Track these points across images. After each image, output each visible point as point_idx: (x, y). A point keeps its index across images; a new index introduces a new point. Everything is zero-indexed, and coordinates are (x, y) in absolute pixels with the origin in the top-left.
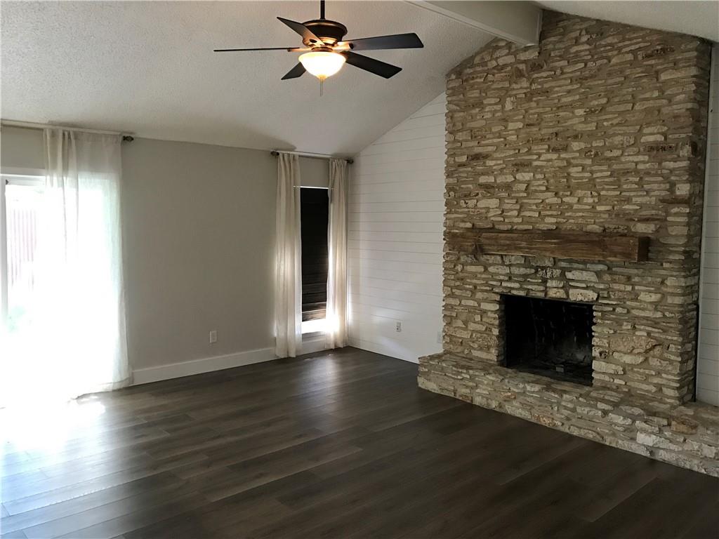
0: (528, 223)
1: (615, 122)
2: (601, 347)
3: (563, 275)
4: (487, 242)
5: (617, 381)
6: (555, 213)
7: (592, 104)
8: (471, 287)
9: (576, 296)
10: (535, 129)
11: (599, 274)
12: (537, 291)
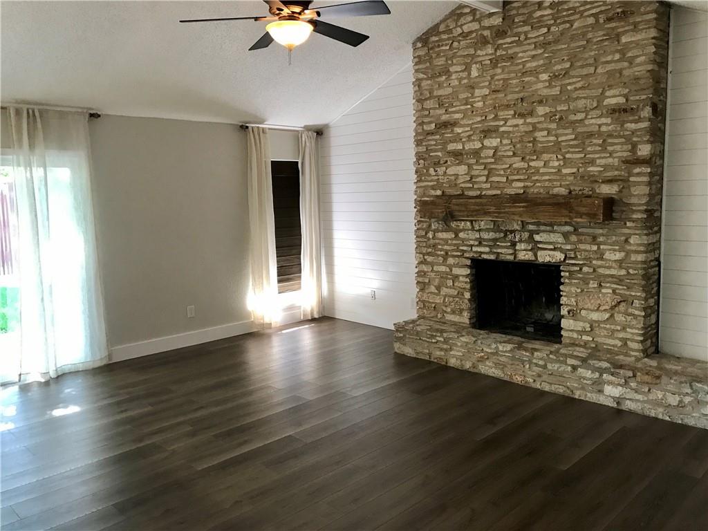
0: (497, 188)
1: (579, 85)
2: (569, 305)
3: (531, 238)
4: (456, 208)
5: (585, 338)
6: (522, 177)
7: (555, 68)
8: (442, 253)
9: (544, 257)
10: (501, 95)
11: (566, 235)
12: (506, 254)
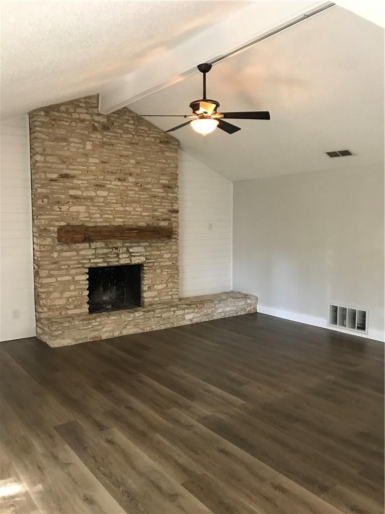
0: (107, 222)
1: (149, 170)
2: (148, 284)
4: (93, 234)
6: (122, 216)
7: (138, 158)
8: (66, 267)
10: (107, 166)
11: (145, 247)
12: (114, 262)
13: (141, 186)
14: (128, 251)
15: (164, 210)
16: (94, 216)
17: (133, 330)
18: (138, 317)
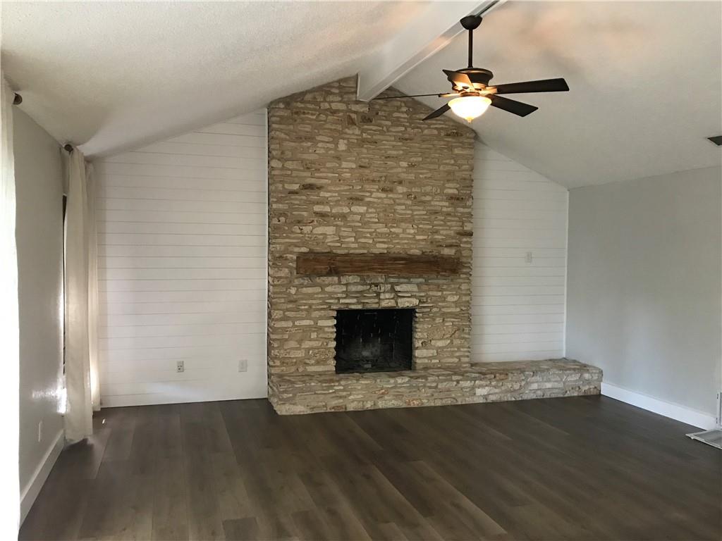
0: (364, 248)
1: (429, 175)
2: (422, 338)
4: (341, 264)
8: (306, 307)
9: (404, 303)
10: (367, 171)
12: (372, 304)
13: (415, 198)
14: (393, 290)
15: (449, 232)
16: (347, 240)
17: (393, 402)
18: (400, 384)
